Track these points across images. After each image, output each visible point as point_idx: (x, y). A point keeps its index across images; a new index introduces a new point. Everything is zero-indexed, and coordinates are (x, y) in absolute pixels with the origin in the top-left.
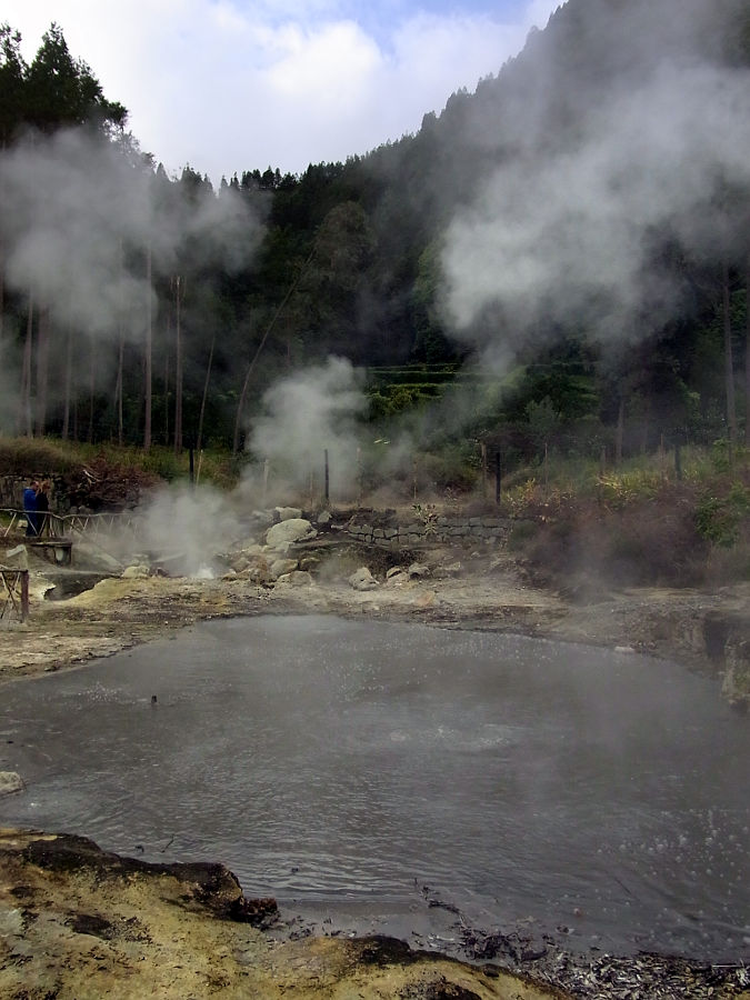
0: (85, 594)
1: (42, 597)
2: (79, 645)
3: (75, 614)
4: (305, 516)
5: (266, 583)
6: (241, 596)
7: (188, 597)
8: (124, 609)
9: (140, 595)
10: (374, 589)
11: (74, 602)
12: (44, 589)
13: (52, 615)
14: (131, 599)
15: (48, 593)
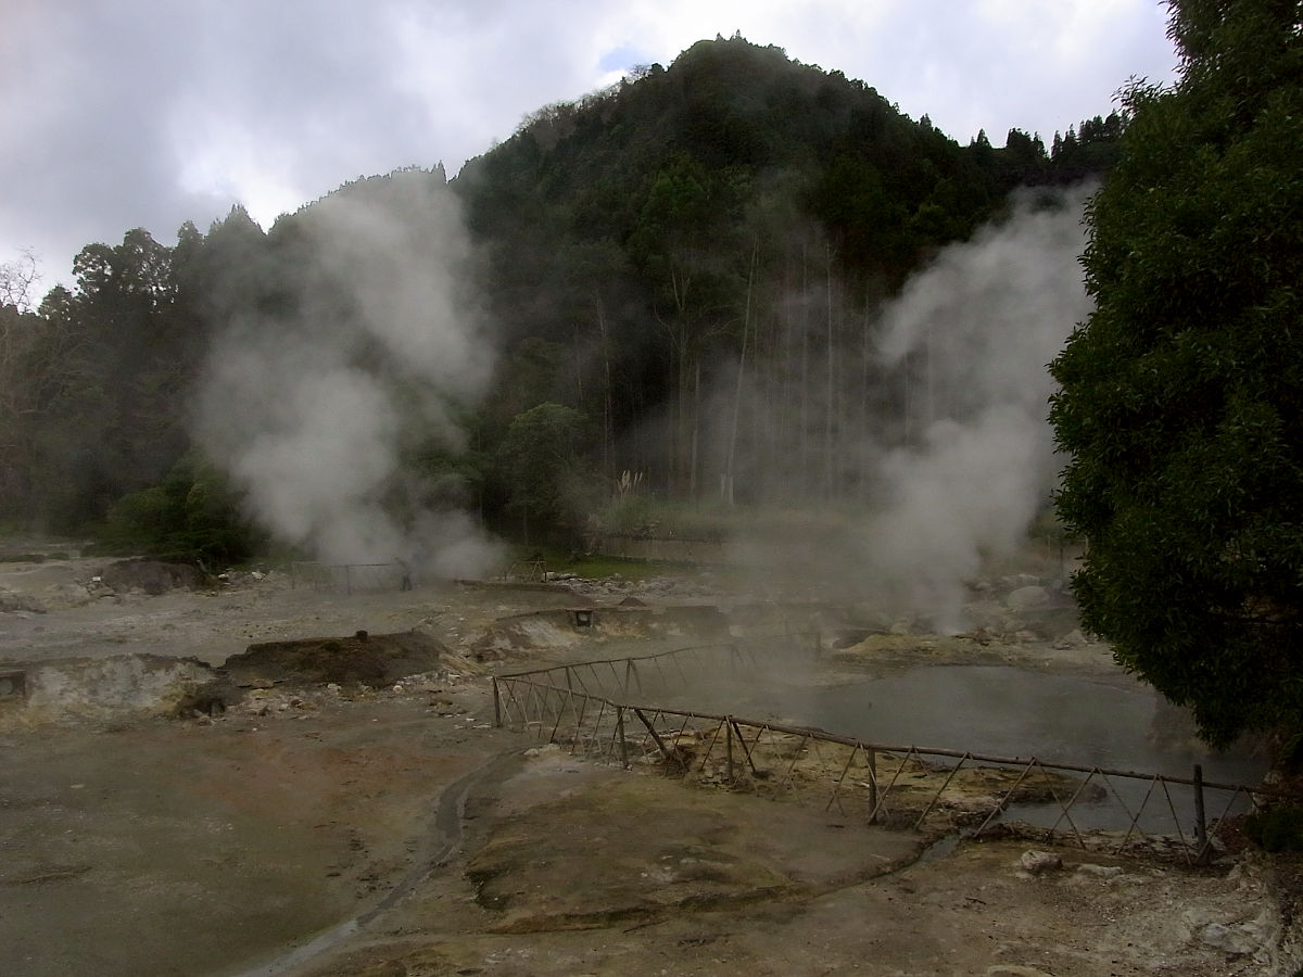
0: (859, 645)
1: (831, 645)
2: (845, 677)
3: (850, 659)
4: (1041, 583)
5: (984, 642)
6: (961, 651)
7: (925, 650)
8: (880, 657)
9: (894, 648)
10: (1067, 649)
11: (852, 650)
12: (834, 640)
13: (838, 658)
14: (887, 650)
15: (836, 643)
